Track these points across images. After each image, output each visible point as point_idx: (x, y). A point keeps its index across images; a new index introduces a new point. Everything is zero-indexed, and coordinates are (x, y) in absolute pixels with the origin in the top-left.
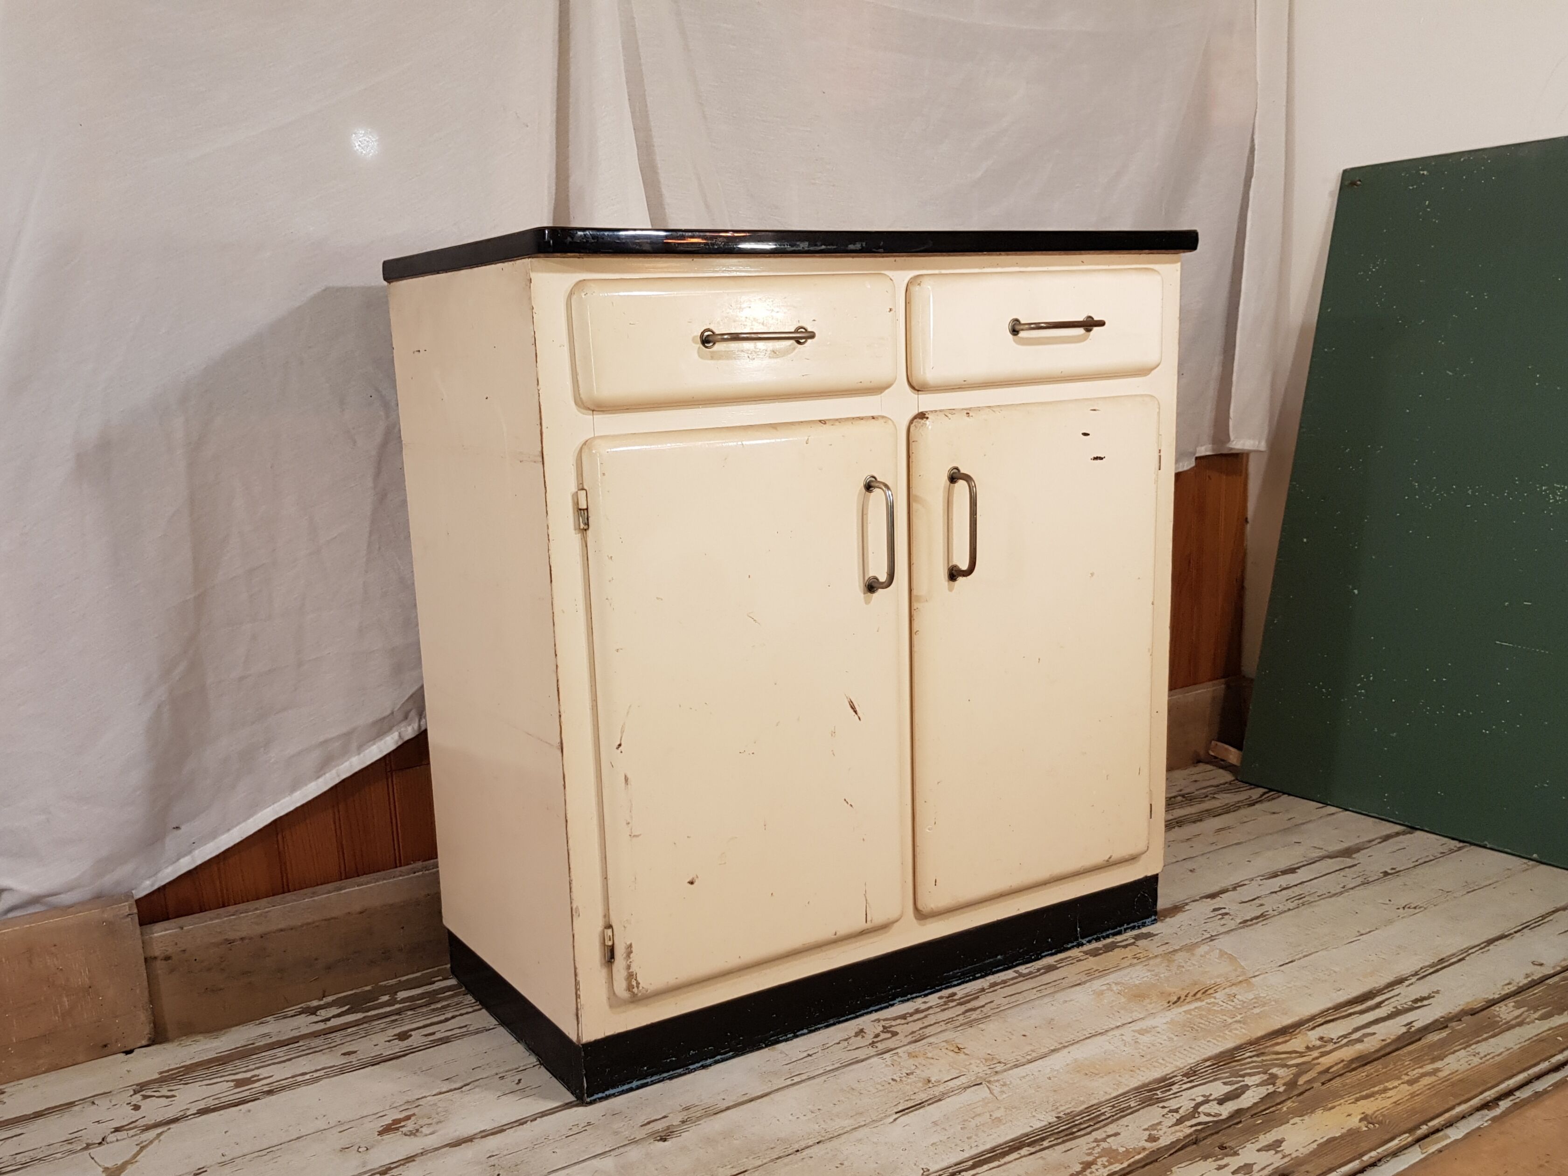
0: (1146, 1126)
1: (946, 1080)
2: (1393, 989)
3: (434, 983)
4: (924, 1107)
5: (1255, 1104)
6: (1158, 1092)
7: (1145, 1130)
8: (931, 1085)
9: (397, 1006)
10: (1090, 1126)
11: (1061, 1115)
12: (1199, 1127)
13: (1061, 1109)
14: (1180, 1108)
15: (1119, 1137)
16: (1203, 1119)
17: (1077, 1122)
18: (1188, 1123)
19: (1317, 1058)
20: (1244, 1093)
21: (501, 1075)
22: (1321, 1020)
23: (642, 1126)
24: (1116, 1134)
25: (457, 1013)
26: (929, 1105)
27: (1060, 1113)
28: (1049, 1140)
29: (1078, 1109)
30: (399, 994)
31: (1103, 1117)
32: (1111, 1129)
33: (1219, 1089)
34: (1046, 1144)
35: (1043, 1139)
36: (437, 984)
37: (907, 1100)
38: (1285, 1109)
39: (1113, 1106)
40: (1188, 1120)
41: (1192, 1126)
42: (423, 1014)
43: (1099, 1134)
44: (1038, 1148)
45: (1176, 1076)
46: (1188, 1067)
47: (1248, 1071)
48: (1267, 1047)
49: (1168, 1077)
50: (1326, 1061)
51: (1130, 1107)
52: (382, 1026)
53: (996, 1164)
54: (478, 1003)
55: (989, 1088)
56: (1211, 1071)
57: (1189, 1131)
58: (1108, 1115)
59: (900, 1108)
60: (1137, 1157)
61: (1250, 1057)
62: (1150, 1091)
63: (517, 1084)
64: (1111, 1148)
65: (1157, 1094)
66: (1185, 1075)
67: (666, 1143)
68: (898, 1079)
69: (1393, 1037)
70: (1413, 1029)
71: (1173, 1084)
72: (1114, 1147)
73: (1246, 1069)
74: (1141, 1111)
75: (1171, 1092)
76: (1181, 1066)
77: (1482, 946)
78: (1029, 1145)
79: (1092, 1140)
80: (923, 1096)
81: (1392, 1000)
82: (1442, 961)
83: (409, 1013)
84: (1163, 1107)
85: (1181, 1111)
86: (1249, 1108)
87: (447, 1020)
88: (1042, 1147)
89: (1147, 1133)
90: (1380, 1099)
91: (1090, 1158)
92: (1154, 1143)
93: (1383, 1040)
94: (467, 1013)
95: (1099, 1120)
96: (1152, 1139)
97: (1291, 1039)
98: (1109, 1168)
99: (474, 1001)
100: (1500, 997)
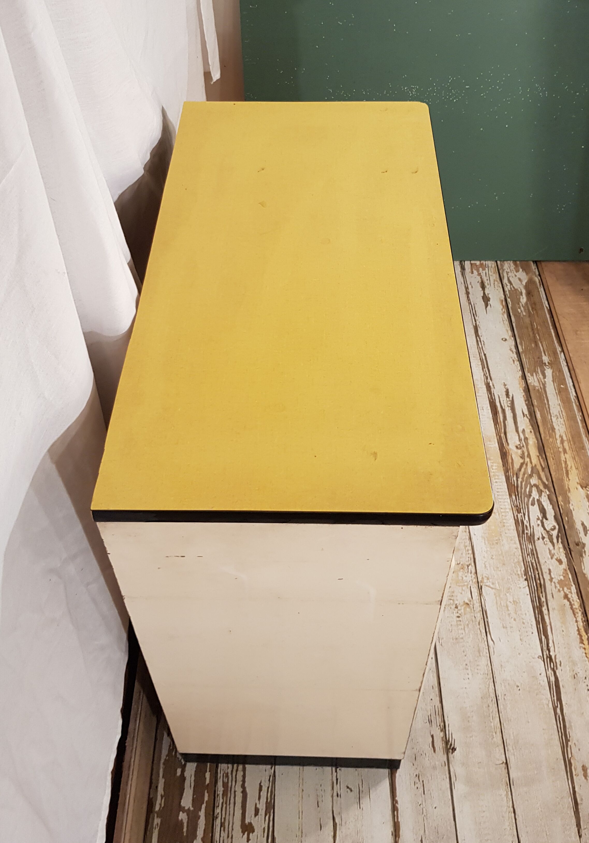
0: (550, 557)
1: (470, 596)
2: (494, 394)
3: (183, 778)
4: (488, 622)
5: (553, 508)
6: (526, 531)
7: (552, 558)
8: (471, 606)
9: (202, 813)
10: (538, 574)
11: (525, 577)
12: (560, 540)
13: (519, 573)
14: (542, 535)
15: (552, 570)
16: (555, 533)
17: (533, 576)
18: (555, 541)
19: (531, 463)
20: (543, 506)
21: (335, 794)
22: (503, 435)
23: (434, 751)
24: (550, 570)
25: (239, 783)
26: (487, 618)
27: (522, 576)
28: (541, 597)
29: (524, 569)
30: (183, 803)
31: (535, 565)
32: (545, 570)
33: (535, 511)
34: (543, 599)
35: (539, 598)
36: (187, 774)
37: (479, 624)
38: (562, 503)
39: (528, 555)
40: (553, 539)
41: (558, 542)
42: (226, 802)
43: (547, 577)
44: (545, 604)
45: (517, 516)
46: (513, 506)
47: (528, 490)
48: (513, 468)
49: (516, 518)
50: (535, 461)
51: (532, 550)
52: (224, 835)
53: (549, 628)
54: (235, 765)
55: (487, 586)
56: (520, 501)
57: (561, 546)
58: (533, 561)
59: (484, 631)
60: (570, 576)
61: (517, 481)
62: (523, 531)
63: (351, 791)
64: (559, 580)
65: (527, 533)
66: (519, 511)
67: (457, 749)
68: (458, 615)
69: (530, 427)
70: (528, 416)
71: (523, 523)
72: (559, 579)
73: (525, 490)
74: (537, 548)
75: (528, 526)
76: (510, 507)
77: (479, 339)
78: (541, 606)
79: (549, 582)
80: (479, 616)
81: (502, 402)
82: (481, 360)
83: (218, 810)
84: (539, 539)
85: (544, 535)
86: (555, 513)
87: (244, 793)
88: (545, 603)
89: (554, 559)
90: (571, 470)
91: (562, 593)
92: (564, 563)
93: (531, 432)
94: (244, 776)
95: (535, 567)
96: (560, 562)
97: (511, 457)
98: (573, 592)
99: (230, 766)
100: (522, 371)
